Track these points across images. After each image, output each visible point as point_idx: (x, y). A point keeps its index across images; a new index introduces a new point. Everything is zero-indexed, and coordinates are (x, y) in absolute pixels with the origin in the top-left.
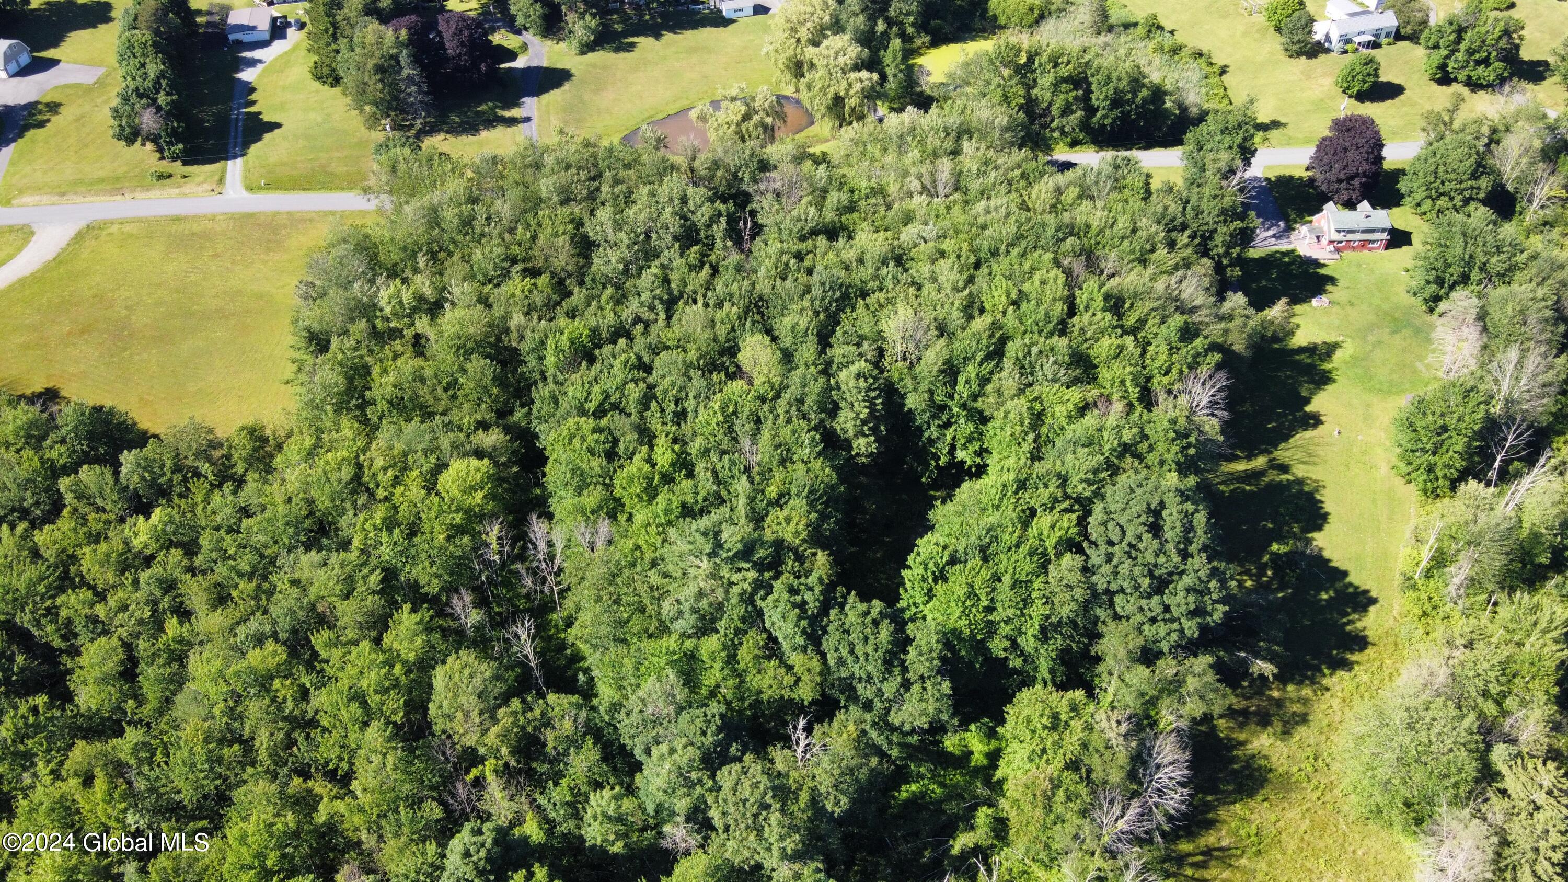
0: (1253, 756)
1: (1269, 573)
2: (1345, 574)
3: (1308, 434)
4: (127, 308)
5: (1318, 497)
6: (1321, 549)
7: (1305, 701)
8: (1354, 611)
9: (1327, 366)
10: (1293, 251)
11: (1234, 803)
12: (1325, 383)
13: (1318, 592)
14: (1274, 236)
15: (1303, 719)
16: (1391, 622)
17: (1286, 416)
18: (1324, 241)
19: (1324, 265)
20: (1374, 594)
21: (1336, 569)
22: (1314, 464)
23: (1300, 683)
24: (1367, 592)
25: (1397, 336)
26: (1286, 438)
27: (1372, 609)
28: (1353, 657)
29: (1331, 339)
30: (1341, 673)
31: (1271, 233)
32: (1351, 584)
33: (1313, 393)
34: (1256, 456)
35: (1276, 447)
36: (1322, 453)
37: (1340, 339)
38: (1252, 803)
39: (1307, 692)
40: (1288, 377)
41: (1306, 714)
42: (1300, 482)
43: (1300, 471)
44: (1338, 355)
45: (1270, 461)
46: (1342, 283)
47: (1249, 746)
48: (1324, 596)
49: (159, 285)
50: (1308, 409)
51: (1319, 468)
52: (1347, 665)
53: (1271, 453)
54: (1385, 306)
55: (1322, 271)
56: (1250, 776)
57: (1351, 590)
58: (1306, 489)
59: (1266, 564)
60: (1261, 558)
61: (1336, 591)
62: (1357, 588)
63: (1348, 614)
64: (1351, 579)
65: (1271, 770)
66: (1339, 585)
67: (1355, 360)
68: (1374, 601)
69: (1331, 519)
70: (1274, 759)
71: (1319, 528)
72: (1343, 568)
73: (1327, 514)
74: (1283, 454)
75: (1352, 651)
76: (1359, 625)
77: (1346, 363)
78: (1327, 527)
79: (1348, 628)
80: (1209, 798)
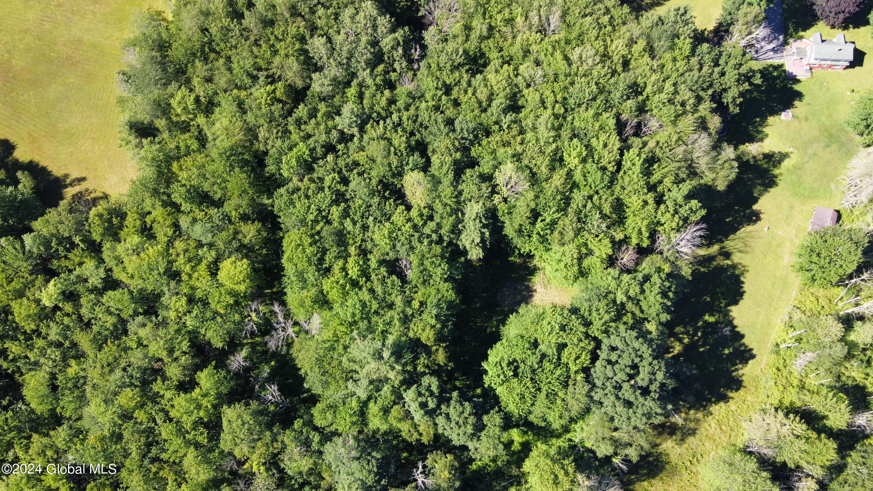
0: (661, 453)
1: (699, 334)
2: (742, 336)
3: (749, 228)
4: (8, 52)
5: (742, 279)
6: (734, 318)
7: (697, 421)
8: (740, 363)
9: (776, 172)
10: (782, 66)
11: (644, 481)
12: (771, 187)
13: (723, 349)
14: (773, 50)
15: (693, 432)
16: (759, 371)
17: (741, 211)
18: (805, 62)
19: (799, 81)
20: (754, 352)
21: (738, 333)
22: (747, 253)
23: (698, 409)
24: (751, 350)
25: (827, 150)
26: (735, 230)
27: (751, 362)
28: (731, 395)
29: (784, 150)
30: (722, 404)
31: (772, 46)
32: (744, 344)
33: (761, 195)
34: (713, 244)
35: (727, 237)
36: (753, 244)
37: (791, 150)
38: (653, 481)
39: (700, 415)
40: (749, 179)
41: (696, 429)
42: (734, 267)
43: (736, 258)
44: (786, 163)
45: (721, 248)
46: (806, 100)
47: (660, 447)
48: (727, 352)
49: (26, 31)
50: (755, 207)
51: (748, 256)
52: (725, 398)
53: (722, 242)
54: (827, 123)
55: (797, 87)
56: (657, 466)
57: (743, 348)
58: (737, 272)
59: (699, 328)
60: (697, 323)
61: (734, 348)
62: (747, 347)
63: (737, 365)
64: (745, 341)
65: (668, 463)
66: (737, 344)
67: (796, 168)
68: (753, 357)
69: (745, 296)
70: (671, 456)
71: (736, 303)
72: (742, 332)
73: (744, 292)
74: (730, 244)
75: (732, 390)
76: (741, 372)
77: (788, 170)
78: (741, 302)
79: (734, 374)
80: (633, 477)
